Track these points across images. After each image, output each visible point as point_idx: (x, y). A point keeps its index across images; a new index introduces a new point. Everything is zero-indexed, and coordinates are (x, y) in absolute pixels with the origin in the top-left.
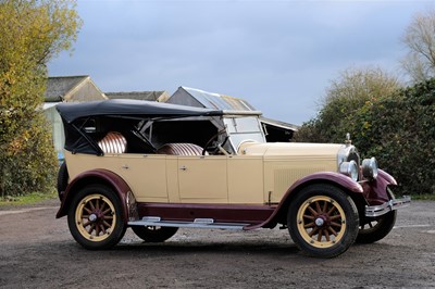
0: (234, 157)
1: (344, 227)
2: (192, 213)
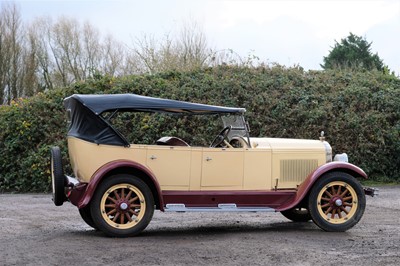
0: (250, 149)
1: (355, 206)
2: (213, 199)
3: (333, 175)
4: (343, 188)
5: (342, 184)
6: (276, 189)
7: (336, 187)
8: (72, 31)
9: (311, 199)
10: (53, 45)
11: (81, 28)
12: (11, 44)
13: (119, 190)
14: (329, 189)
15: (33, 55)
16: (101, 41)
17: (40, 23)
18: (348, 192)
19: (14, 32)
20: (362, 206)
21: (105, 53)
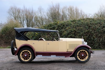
0: (60, 41)
1: (88, 56)
2: (50, 54)
3: (81, 48)
4: (84, 52)
5: (84, 50)
6: (68, 52)
7: (83, 51)
8: (72, 9)
9: (75, 54)
10: (68, 13)
11: (75, 8)
12: (58, 13)
13: (25, 52)
14: (81, 52)
15: (63, 16)
16: (79, 12)
17: (65, 8)
18: (86, 52)
19: (58, 10)
20: (90, 56)
21: (80, 14)
